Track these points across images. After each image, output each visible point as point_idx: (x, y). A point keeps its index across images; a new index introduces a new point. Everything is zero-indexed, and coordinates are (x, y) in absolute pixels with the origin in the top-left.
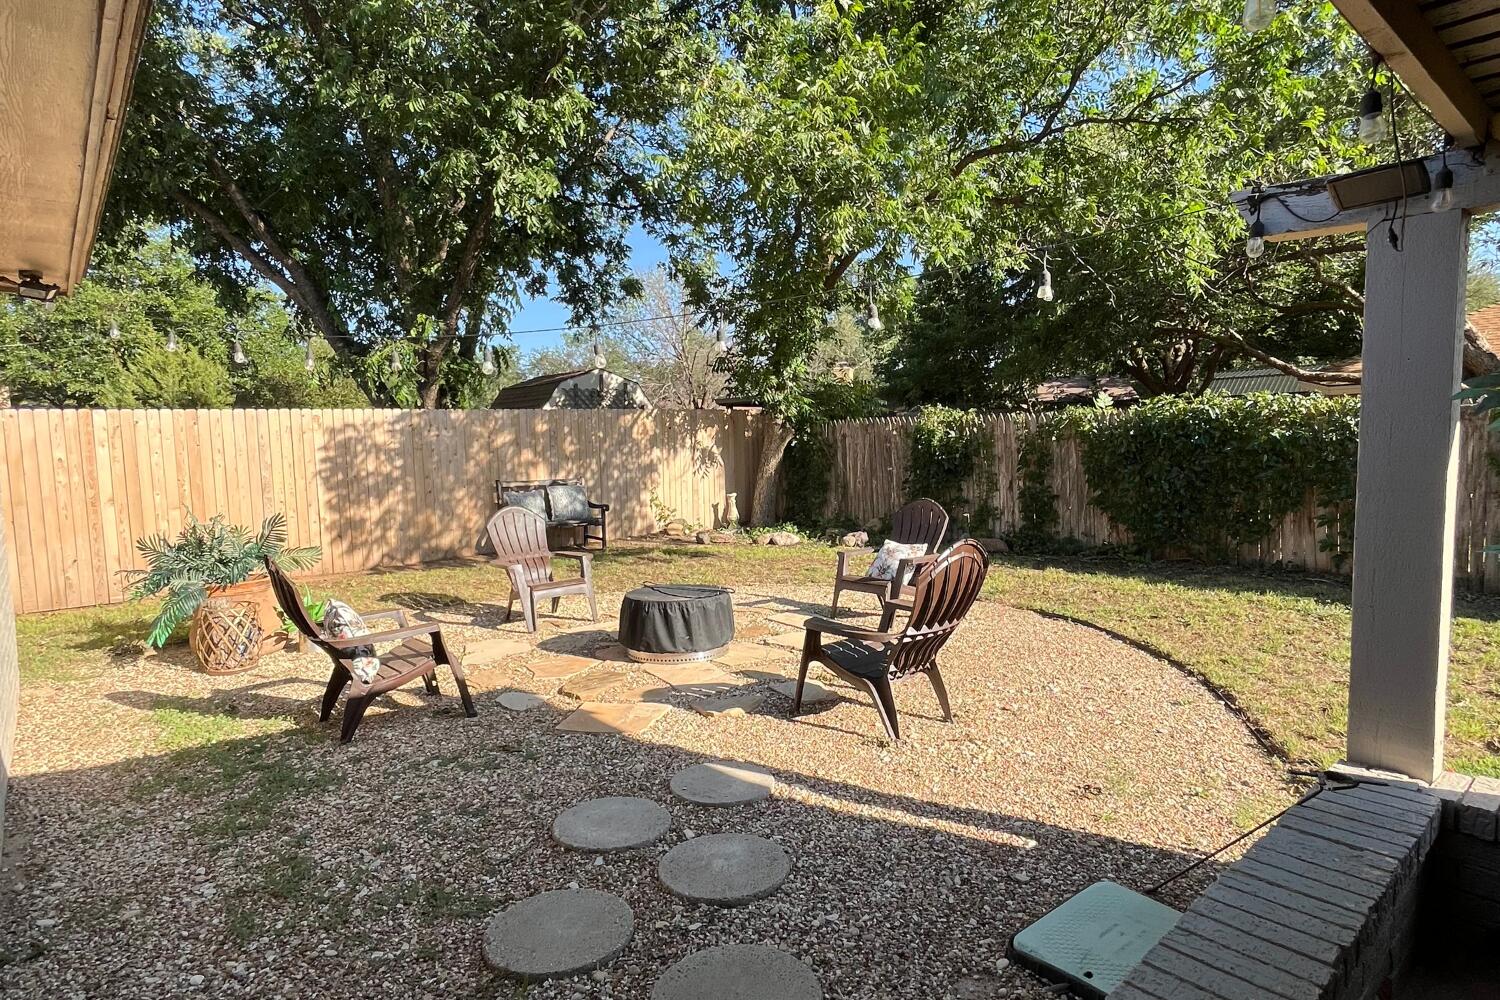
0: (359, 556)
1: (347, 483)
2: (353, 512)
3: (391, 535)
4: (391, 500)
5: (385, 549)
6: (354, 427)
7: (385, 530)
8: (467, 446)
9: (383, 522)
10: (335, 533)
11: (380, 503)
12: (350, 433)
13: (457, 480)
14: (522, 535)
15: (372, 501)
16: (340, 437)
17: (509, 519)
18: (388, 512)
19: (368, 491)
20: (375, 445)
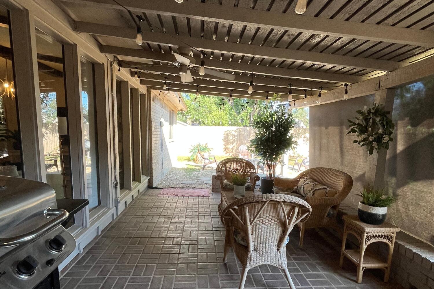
0: (228, 154)
1: (227, 141)
2: (228, 146)
3: (234, 151)
4: (234, 144)
5: (233, 154)
6: (229, 131)
7: (233, 150)
8: (250, 135)
9: (233, 148)
10: (224, 150)
11: (232, 145)
12: (228, 132)
13: (247, 142)
14: (241, 150)
15: (231, 144)
16: (227, 133)
17: (243, 147)
18: (234, 146)
19: (231, 143)
20: (232, 134)
